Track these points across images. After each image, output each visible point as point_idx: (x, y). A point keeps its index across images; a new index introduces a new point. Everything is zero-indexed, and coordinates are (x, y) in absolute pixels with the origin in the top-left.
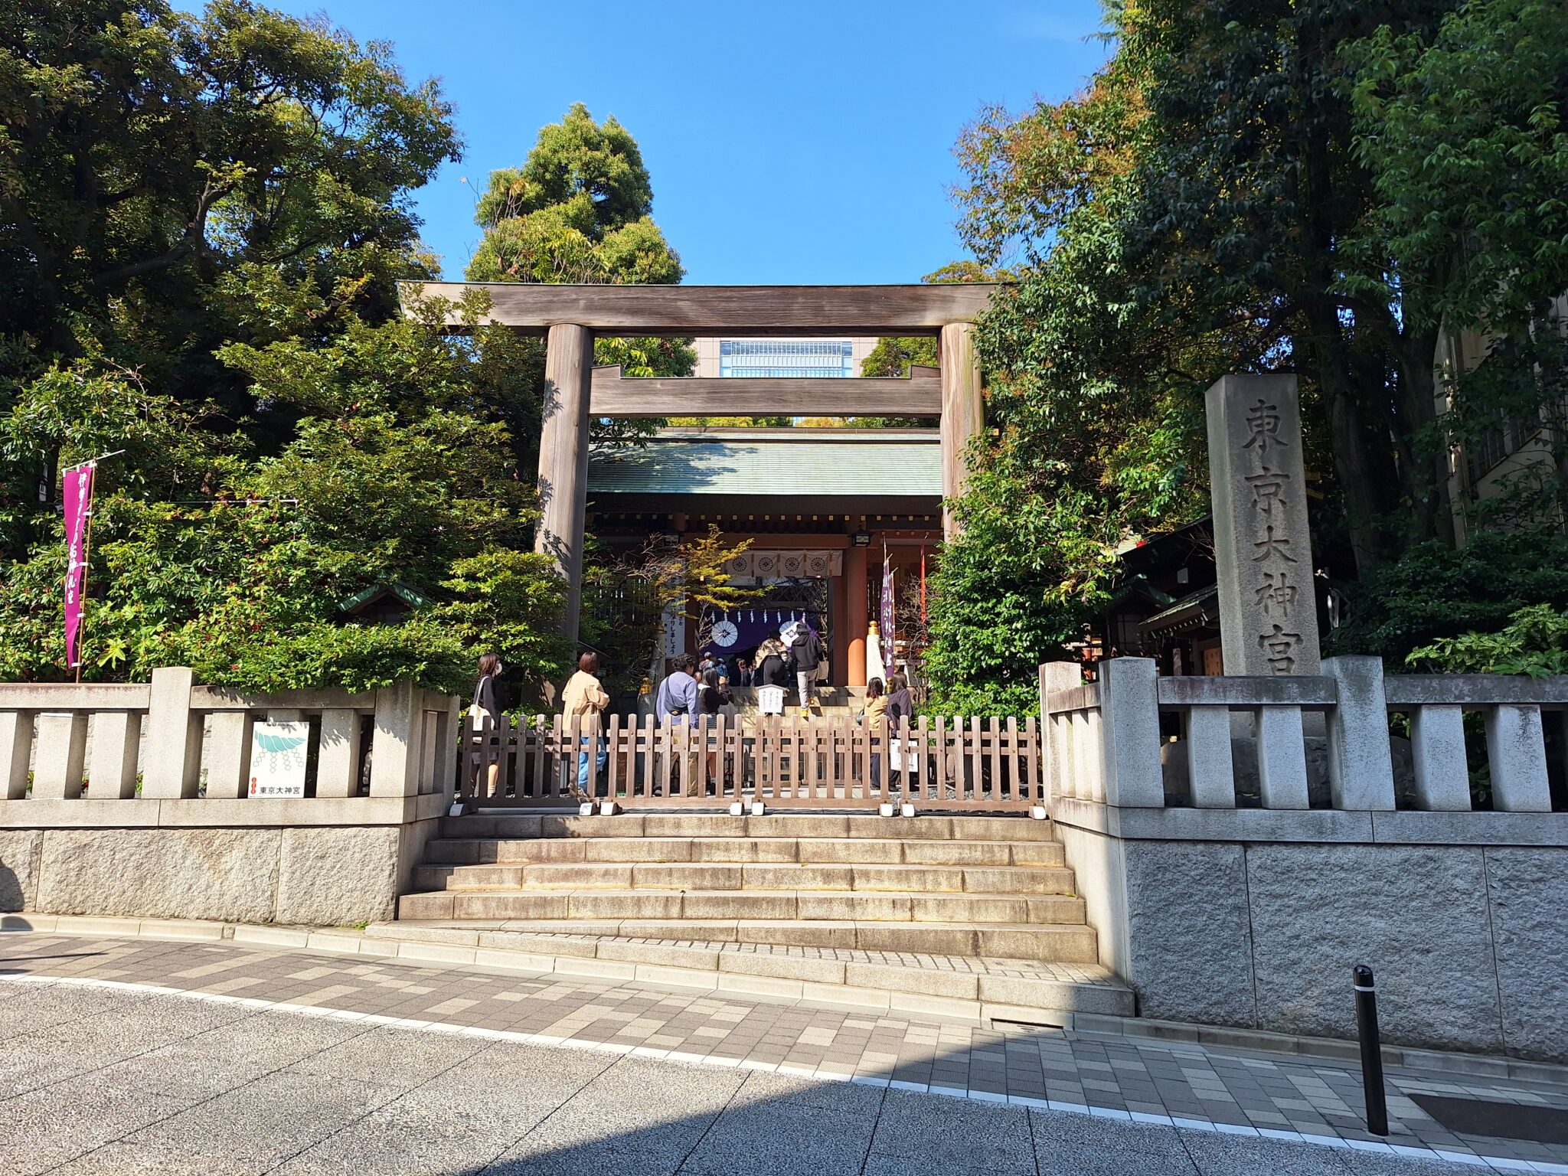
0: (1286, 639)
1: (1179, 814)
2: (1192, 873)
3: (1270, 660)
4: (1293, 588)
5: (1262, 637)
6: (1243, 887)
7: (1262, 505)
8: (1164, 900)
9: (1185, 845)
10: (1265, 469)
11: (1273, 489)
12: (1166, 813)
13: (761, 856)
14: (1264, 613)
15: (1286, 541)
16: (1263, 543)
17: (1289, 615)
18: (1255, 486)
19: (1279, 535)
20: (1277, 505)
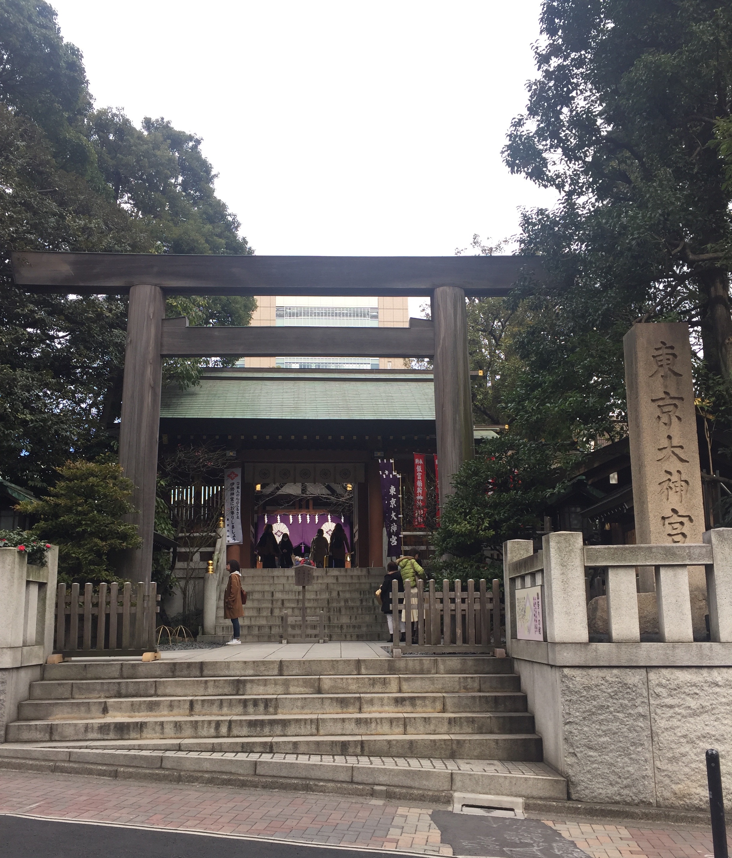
0: (681, 519)
1: (599, 647)
2: (609, 691)
3: (669, 535)
4: (686, 482)
5: (663, 518)
6: (646, 701)
7: (665, 419)
8: (589, 711)
9: (605, 670)
10: (665, 393)
11: (671, 408)
12: (589, 647)
13: (292, 689)
14: (665, 500)
15: (681, 447)
16: (665, 448)
17: (683, 502)
18: (659, 406)
19: (675, 442)
20: (674, 420)
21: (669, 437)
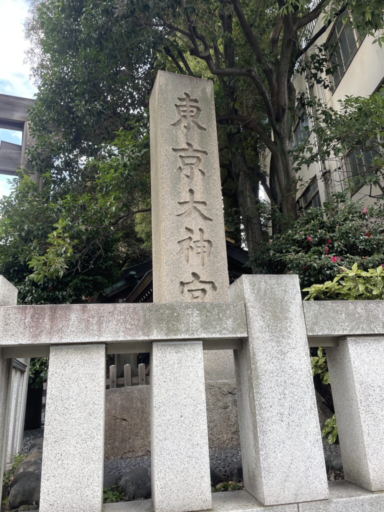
0: (203, 286)
4: (209, 242)
5: (182, 284)
7: (186, 170)
10: (188, 144)
11: (194, 161)
14: (184, 262)
15: (204, 203)
16: (185, 202)
17: (206, 265)
18: (180, 156)
19: (198, 197)
20: (197, 173)
21: (191, 191)
